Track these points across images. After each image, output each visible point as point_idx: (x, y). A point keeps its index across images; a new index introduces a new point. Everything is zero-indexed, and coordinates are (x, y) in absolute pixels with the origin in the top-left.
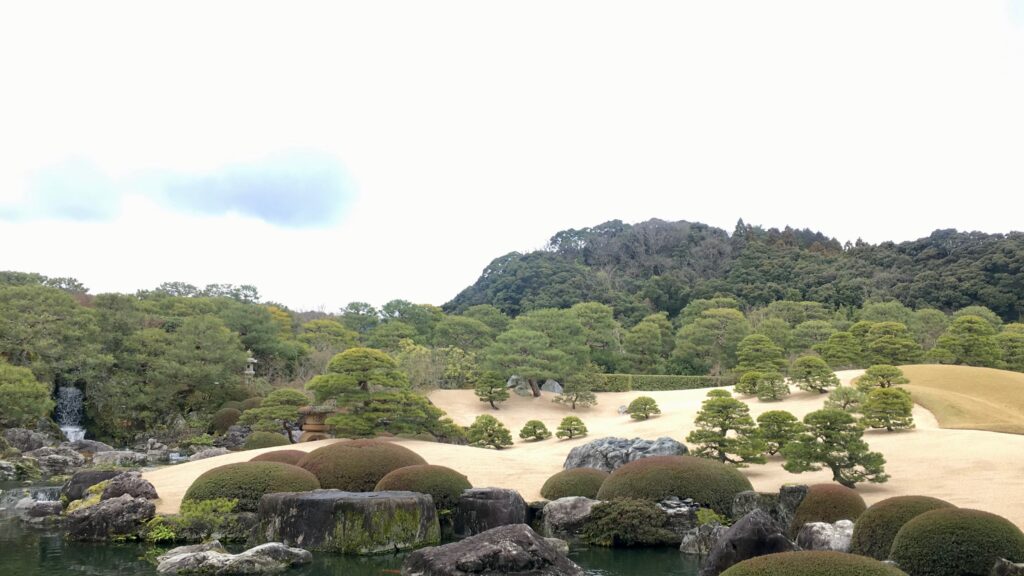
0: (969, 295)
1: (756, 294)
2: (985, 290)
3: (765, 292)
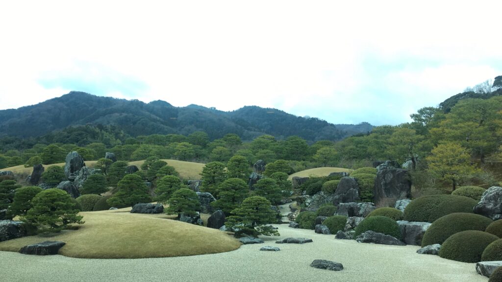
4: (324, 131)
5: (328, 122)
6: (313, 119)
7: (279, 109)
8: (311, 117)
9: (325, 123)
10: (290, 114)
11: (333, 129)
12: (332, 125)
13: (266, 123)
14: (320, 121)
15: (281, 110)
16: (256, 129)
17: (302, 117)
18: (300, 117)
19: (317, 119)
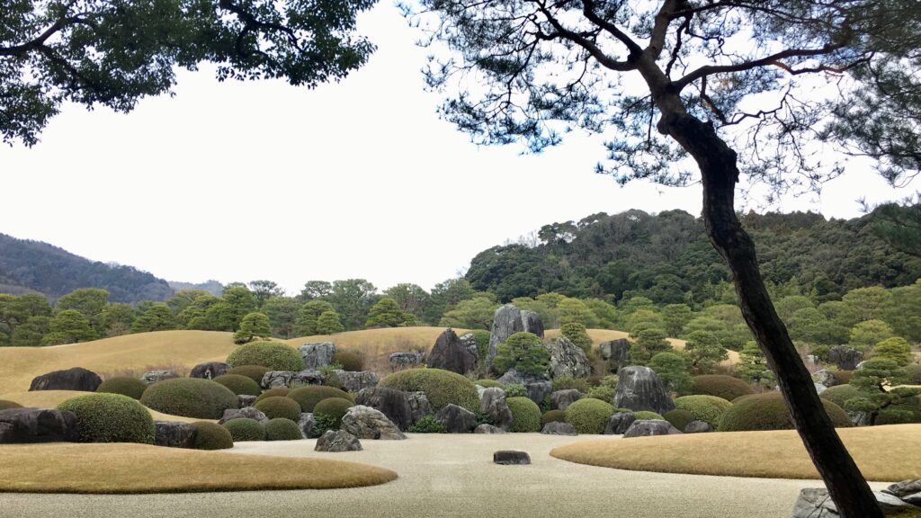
0: (895, 268)
1: (697, 275)
2: (908, 263)
3: (706, 272)
4: (147, 291)
5: (155, 276)
6: (126, 269)
7: (53, 245)
8: (122, 264)
9: (149, 278)
10: (77, 256)
11: (165, 289)
12: (163, 282)
13: (24, 268)
14: (140, 273)
15: (58, 246)
16: (10, 281)
17: (104, 262)
18: (99, 263)
19: (133, 268)
